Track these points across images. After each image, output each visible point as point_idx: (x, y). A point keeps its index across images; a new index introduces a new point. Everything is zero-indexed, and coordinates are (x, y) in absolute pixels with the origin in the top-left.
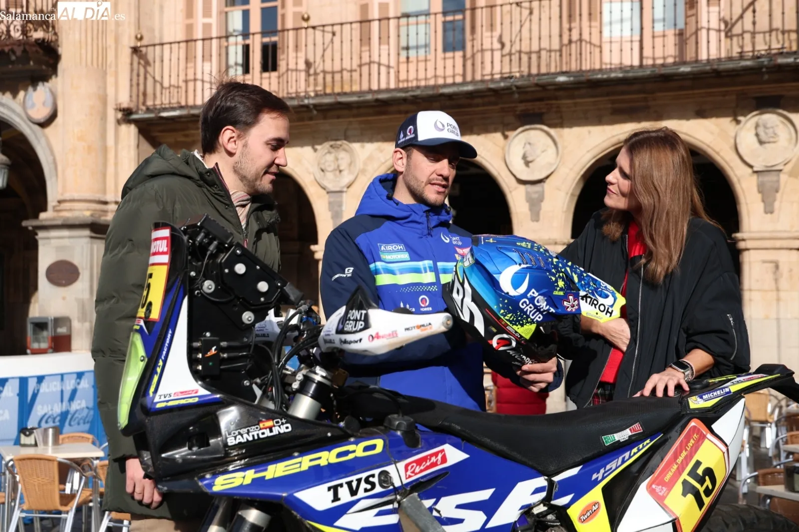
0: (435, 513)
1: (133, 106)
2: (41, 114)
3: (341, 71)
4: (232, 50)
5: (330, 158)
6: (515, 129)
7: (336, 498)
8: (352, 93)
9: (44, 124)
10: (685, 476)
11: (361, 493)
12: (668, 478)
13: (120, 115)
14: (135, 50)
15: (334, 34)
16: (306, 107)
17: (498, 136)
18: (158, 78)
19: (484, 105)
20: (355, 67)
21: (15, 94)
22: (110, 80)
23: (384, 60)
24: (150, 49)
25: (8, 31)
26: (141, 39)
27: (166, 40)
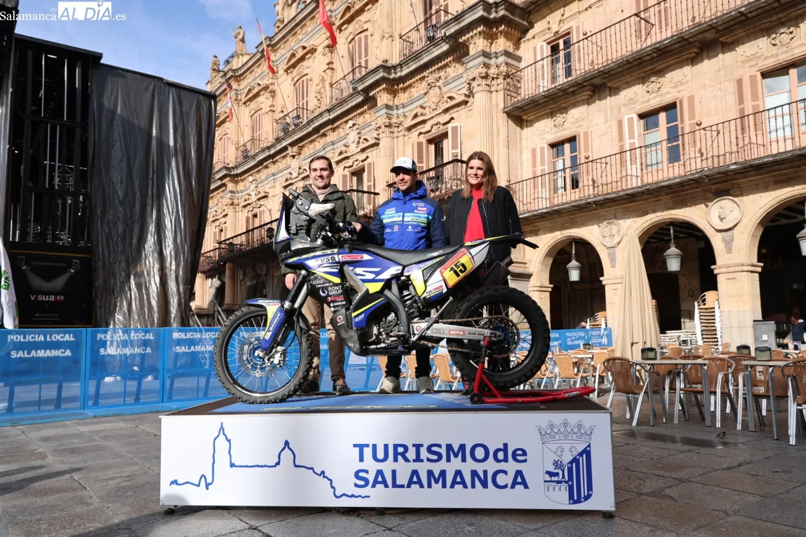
3: (611, 183)
4: (559, 180)
5: (607, 229)
6: (712, 201)
8: (614, 193)
10: (453, 266)
15: (607, 164)
16: (589, 203)
17: (703, 206)
18: (520, 199)
19: (691, 189)
20: (618, 179)
23: (634, 173)
24: (514, 185)
25: (451, 186)
27: (524, 179)
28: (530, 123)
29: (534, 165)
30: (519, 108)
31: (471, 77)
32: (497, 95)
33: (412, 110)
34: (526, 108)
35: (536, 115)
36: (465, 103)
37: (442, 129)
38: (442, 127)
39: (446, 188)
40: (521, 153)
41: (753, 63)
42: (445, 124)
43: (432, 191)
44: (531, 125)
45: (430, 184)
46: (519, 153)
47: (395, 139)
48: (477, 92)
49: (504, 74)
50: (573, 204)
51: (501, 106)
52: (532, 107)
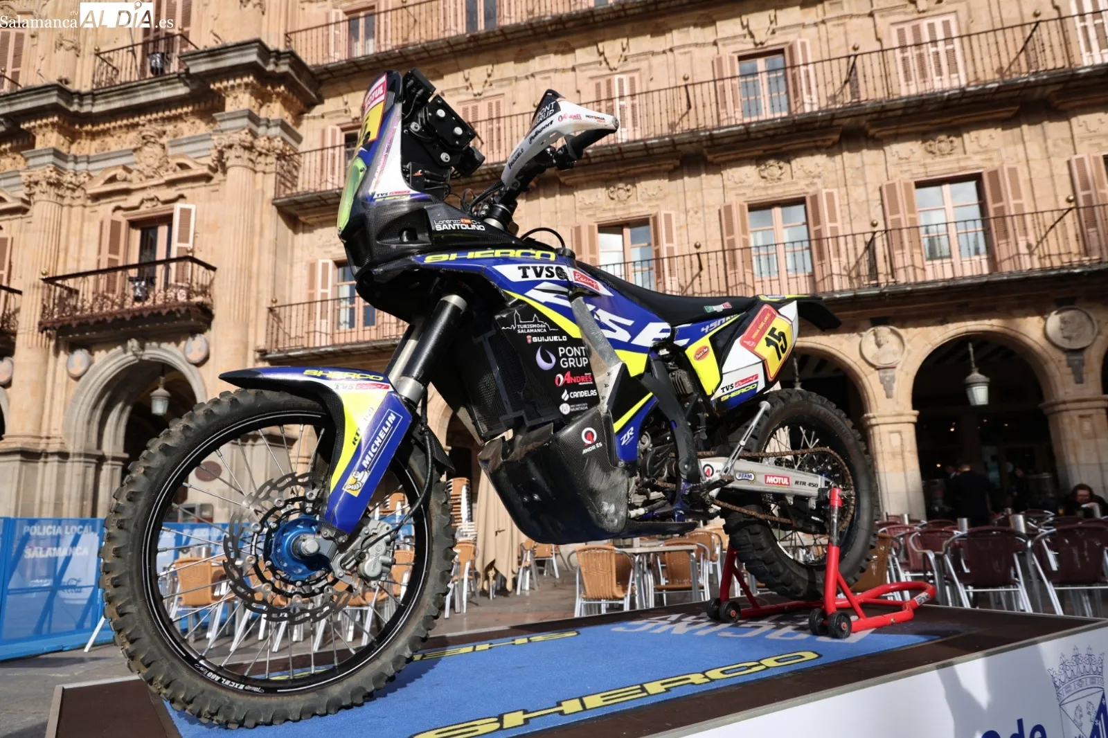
0: (596, 317)
1: (268, 348)
2: (197, 357)
4: (343, 311)
7: (525, 275)
9: (198, 365)
10: (766, 335)
11: (543, 277)
12: (754, 336)
13: (258, 355)
14: (271, 310)
18: (286, 331)
21: (178, 343)
22: (251, 331)
24: (282, 309)
25: (176, 296)
26: (276, 301)
27: (293, 302)
28: (309, 228)
29: (312, 285)
30: (296, 203)
31: (226, 142)
32: (263, 178)
33: (106, 169)
34: (307, 205)
35: (321, 219)
36: (208, 178)
37: (161, 209)
38: (160, 205)
39: (165, 297)
40: (292, 266)
41: (591, 212)
42: (166, 202)
43: (137, 299)
44: (311, 231)
45: (135, 288)
46: (288, 266)
47: (65, 209)
48: (233, 166)
49: (278, 151)
50: (374, 344)
51: (270, 194)
52: (316, 207)
